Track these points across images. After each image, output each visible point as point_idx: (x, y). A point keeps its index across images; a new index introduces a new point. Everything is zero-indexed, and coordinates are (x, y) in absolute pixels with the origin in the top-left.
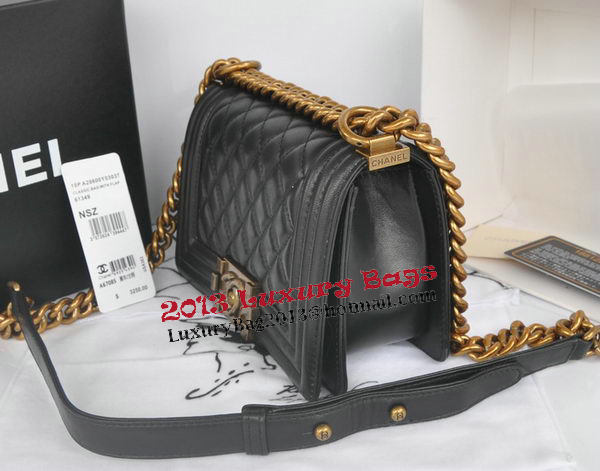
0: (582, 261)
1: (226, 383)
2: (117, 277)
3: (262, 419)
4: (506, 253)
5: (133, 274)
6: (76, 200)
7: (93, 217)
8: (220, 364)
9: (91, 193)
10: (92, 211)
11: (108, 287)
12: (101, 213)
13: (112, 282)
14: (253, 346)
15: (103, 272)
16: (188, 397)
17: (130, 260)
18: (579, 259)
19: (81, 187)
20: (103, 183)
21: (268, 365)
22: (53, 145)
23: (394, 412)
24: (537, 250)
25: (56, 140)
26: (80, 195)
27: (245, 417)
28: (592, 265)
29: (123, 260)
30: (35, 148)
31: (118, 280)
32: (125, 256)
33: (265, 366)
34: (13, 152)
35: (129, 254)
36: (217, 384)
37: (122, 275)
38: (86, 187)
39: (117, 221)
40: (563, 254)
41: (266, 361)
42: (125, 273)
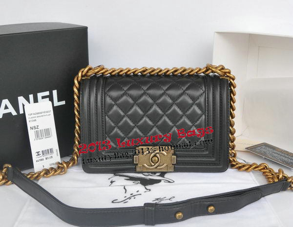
0: (279, 153)
1: (130, 198)
2: (44, 158)
3: (153, 209)
4: (246, 148)
5: (52, 157)
6: (30, 121)
7: (36, 130)
8: (126, 190)
9: (37, 119)
10: (36, 127)
11: (40, 162)
12: (40, 128)
13: (42, 160)
14: (139, 182)
15: (38, 155)
16: (113, 202)
17: (51, 150)
18: (277, 152)
19: (33, 116)
20: (42, 114)
21: (147, 189)
22: (55, 92)
23: (210, 208)
24: (259, 148)
25: (56, 91)
26: (32, 119)
27: (146, 208)
28: (283, 155)
29: (48, 150)
30: (47, 93)
31: (45, 159)
32: (49, 148)
33: (146, 190)
34: (38, 94)
35: (51, 148)
36: (126, 198)
37: (47, 157)
38: (35, 116)
39: (47, 132)
40: (270, 150)
41: (146, 188)
42: (48, 156)
